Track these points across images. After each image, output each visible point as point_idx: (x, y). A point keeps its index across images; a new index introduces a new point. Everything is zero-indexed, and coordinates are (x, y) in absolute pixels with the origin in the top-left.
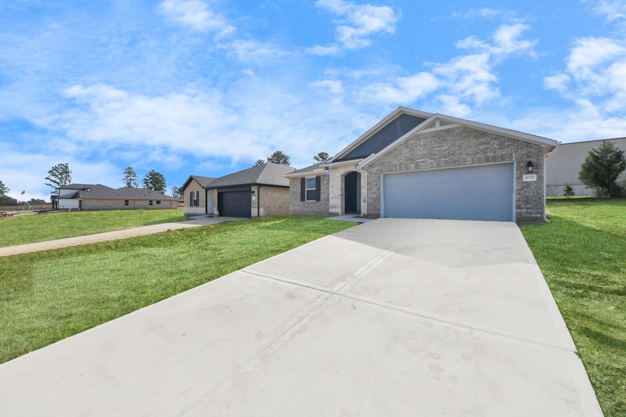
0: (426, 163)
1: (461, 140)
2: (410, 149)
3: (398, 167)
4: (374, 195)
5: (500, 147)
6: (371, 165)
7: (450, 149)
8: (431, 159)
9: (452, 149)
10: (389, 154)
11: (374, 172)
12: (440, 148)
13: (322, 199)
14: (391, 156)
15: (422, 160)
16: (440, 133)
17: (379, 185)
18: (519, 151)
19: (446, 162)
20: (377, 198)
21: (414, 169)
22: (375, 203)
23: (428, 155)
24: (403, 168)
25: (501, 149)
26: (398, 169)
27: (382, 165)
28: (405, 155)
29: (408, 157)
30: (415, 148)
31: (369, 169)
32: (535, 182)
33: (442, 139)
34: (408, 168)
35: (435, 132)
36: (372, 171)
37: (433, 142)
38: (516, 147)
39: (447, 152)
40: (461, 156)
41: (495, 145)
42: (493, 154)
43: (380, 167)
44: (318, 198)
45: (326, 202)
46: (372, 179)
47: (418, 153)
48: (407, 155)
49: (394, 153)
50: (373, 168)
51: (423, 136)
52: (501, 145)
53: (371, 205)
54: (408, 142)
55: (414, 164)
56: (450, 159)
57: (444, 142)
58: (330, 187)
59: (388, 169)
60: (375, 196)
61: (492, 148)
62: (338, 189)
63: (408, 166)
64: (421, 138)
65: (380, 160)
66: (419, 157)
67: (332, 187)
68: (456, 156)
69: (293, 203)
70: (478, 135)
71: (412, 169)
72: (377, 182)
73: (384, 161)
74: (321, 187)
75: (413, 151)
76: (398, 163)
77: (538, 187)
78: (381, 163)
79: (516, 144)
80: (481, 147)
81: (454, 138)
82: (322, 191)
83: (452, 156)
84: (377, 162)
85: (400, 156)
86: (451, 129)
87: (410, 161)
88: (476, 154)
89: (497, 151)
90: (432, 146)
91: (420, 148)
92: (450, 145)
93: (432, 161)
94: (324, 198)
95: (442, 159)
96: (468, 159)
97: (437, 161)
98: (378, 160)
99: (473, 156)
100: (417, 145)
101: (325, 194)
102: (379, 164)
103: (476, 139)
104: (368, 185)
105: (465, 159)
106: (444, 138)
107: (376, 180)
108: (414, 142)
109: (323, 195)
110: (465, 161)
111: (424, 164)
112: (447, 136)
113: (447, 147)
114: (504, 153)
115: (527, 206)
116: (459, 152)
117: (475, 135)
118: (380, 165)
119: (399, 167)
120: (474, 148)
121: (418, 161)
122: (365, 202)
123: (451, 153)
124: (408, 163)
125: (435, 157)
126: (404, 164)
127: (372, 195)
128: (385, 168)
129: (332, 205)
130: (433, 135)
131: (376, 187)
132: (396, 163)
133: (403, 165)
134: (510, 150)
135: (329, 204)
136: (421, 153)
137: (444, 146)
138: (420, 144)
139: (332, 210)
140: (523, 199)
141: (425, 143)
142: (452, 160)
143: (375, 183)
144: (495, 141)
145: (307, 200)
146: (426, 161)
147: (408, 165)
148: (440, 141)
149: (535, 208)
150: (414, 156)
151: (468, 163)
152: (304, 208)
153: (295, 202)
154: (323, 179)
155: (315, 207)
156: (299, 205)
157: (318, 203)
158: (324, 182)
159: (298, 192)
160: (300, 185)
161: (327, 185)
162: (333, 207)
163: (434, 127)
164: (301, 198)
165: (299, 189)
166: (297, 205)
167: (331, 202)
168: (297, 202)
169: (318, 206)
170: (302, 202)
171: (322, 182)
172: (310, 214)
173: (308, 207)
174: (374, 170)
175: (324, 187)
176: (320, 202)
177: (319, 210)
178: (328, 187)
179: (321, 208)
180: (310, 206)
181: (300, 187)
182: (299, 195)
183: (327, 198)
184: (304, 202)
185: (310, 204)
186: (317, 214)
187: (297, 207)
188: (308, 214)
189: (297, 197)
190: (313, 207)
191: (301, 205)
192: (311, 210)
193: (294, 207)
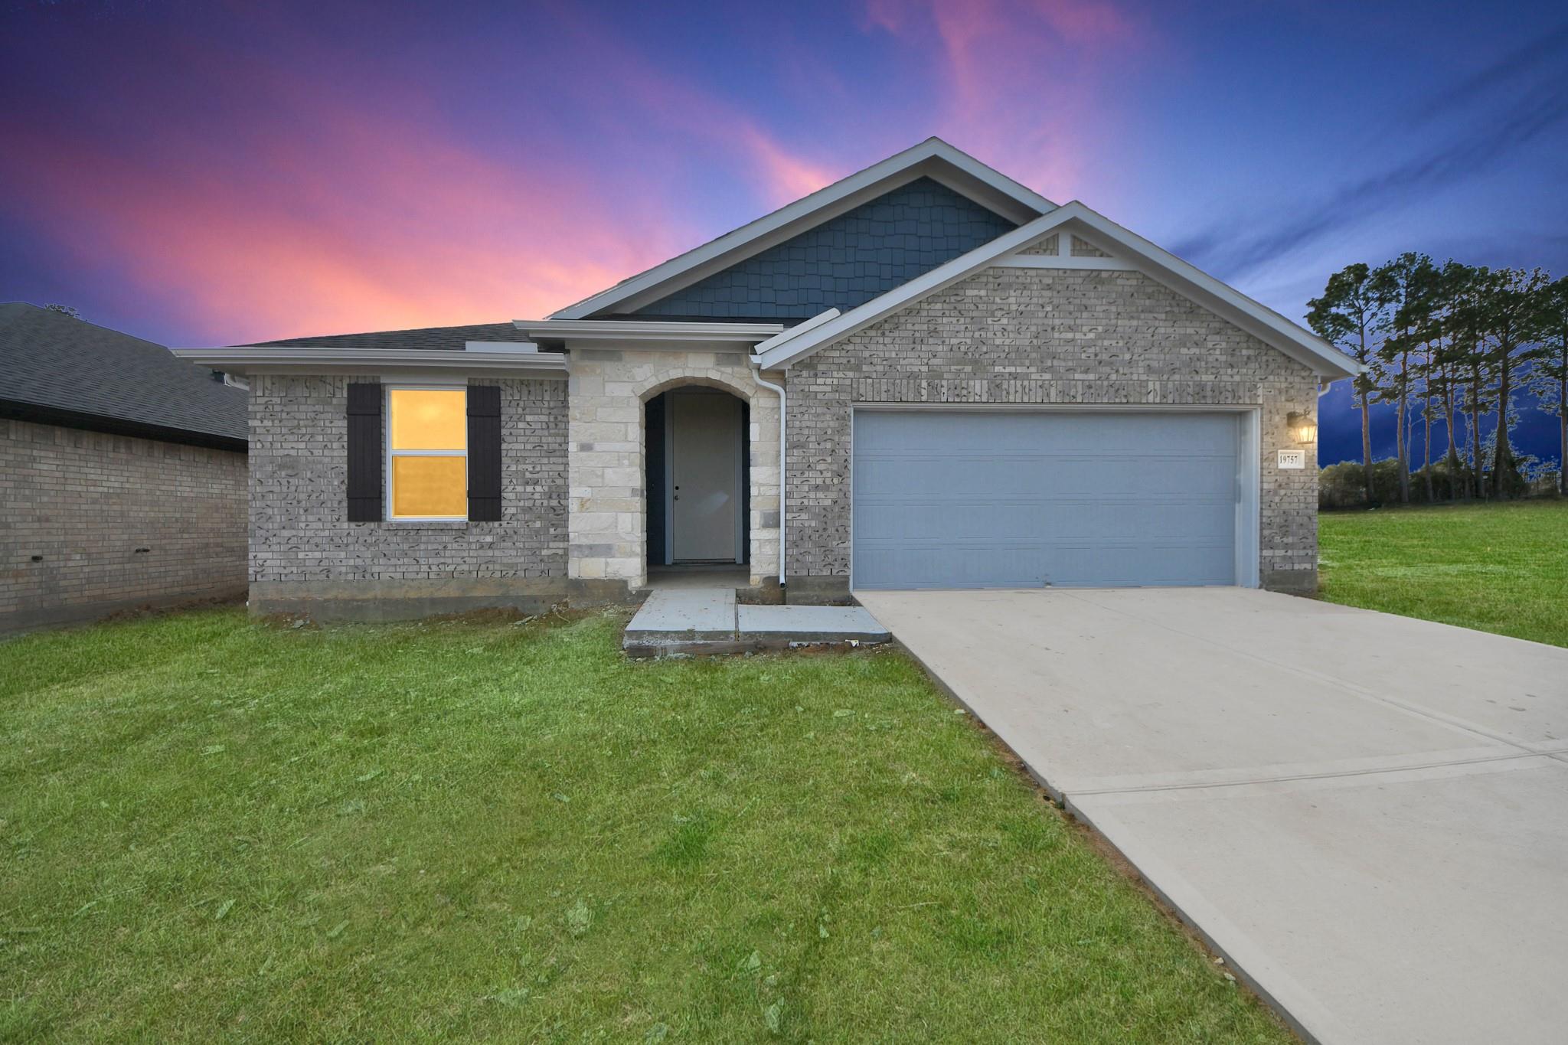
0: (1026, 383)
1: (1132, 318)
2: (968, 320)
3: (924, 384)
4: (821, 495)
5: (1229, 358)
6: (809, 362)
7: (1099, 343)
8: (1044, 370)
9: (1106, 343)
10: (887, 326)
11: (819, 396)
12: (1070, 336)
13: (512, 510)
14: (896, 333)
15: (1012, 369)
16: (1071, 281)
17: (842, 452)
18: (1271, 378)
19: (1090, 387)
20: (836, 509)
21: (984, 399)
22: (825, 529)
23: (1034, 355)
24: (944, 390)
25: (1232, 367)
26: (924, 392)
27: (857, 368)
28: (954, 341)
29: (963, 349)
30: (990, 321)
31: (796, 381)
32: (1301, 471)
33: (1078, 301)
34: (964, 392)
35: (1055, 273)
36: (813, 388)
37: (1049, 308)
38: (1264, 366)
39: (1092, 350)
40: (1132, 374)
41: (1218, 352)
42: (1212, 377)
43: (851, 374)
44: (486, 503)
45: (538, 524)
46: (813, 424)
47: (998, 342)
48: (958, 341)
49: (909, 326)
50: (816, 376)
51: (1017, 277)
52: (1233, 355)
53: (806, 538)
54: (961, 292)
55: (985, 382)
56: (1100, 378)
57: (1085, 315)
58: (572, 447)
59: (884, 388)
60: (828, 502)
61: (1210, 359)
62: (626, 462)
63: (964, 385)
64: (1010, 285)
65: (851, 347)
66: (1003, 355)
67: (586, 447)
68: (1117, 371)
69: (286, 533)
70: (1176, 310)
71: (977, 398)
72: (836, 438)
73: (867, 354)
74: (504, 446)
75: (980, 330)
76: (924, 369)
77: (1307, 485)
78: (853, 361)
79: (1264, 358)
80: (1184, 351)
81: (1113, 309)
82: (509, 467)
83: (1107, 369)
84: (837, 354)
85: (931, 341)
86: (1104, 275)
87: (968, 369)
88: (1173, 371)
89: (1222, 371)
90: (1046, 321)
91: (1005, 321)
92: (1100, 329)
93: (1047, 376)
94: (529, 503)
95: (1077, 376)
96: (1151, 386)
97: (1061, 379)
98: (841, 342)
99: (1165, 377)
100: (995, 307)
101: (536, 483)
102: (845, 361)
103: (1171, 323)
104: (796, 452)
105: (1143, 384)
106: (1084, 301)
107: (829, 432)
108: (983, 293)
109: (520, 489)
110: (1144, 391)
111: (1019, 383)
112: (1092, 294)
113: (1091, 336)
114: (1237, 378)
115: (1285, 540)
116: (1127, 356)
117: (1168, 309)
118: (848, 366)
119: (929, 385)
120: (1167, 350)
121: (998, 369)
122: (778, 526)
123: (1105, 357)
124: (963, 376)
125: (1056, 363)
126: (945, 377)
127: (812, 495)
128: (869, 381)
129: (584, 541)
130: (1050, 281)
131: (829, 460)
132: (916, 369)
133: (941, 378)
134: (1251, 372)
135: (565, 537)
136: (1007, 342)
137: (1085, 329)
138: (1006, 308)
139: (583, 568)
140: (1278, 520)
141: (1022, 308)
142: (1105, 383)
143: (829, 445)
144: (1217, 338)
145: (397, 513)
146: (1026, 377)
147: (962, 380)
148: (1071, 308)
149: (1302, 546)
150: (985, 349)
151: (1151, 398)
152: (368, 561)
153: (302, 525)
154: (521, 404)
155: (466, 554)
156: (336, 540)
157: (487, 530)
158: (529, 418)
159: (320, 466)
160: (345, 423)
161: (550, 435)
162: (593, 550)
163: (1055, 251)
164: (345, 504)
165: (335, 445)
166: (318, 540)
167: (579, 526)
168: (314, 526)
169: (482, 547)
170: (353, 525)
171: (515, 418)
172: (425, 594)
173: (409, 553)
174: (822, 386)
175: (529, 447)
176: (496, 524)
177: (491, 567)
178: (557, 447)
179: (505, 560)
180: (422, 547)
181: (345, 438)
182: (330, 483)
183: (554, 503)
184: (372, 525)
185: (424, 539)
186: (477, 593)
187: (318, 555)
188: (413, 595)
189: (314, 496)
190: (448, 553)
191: (347, 545)
192: (434, 568)
193: (293, 556)
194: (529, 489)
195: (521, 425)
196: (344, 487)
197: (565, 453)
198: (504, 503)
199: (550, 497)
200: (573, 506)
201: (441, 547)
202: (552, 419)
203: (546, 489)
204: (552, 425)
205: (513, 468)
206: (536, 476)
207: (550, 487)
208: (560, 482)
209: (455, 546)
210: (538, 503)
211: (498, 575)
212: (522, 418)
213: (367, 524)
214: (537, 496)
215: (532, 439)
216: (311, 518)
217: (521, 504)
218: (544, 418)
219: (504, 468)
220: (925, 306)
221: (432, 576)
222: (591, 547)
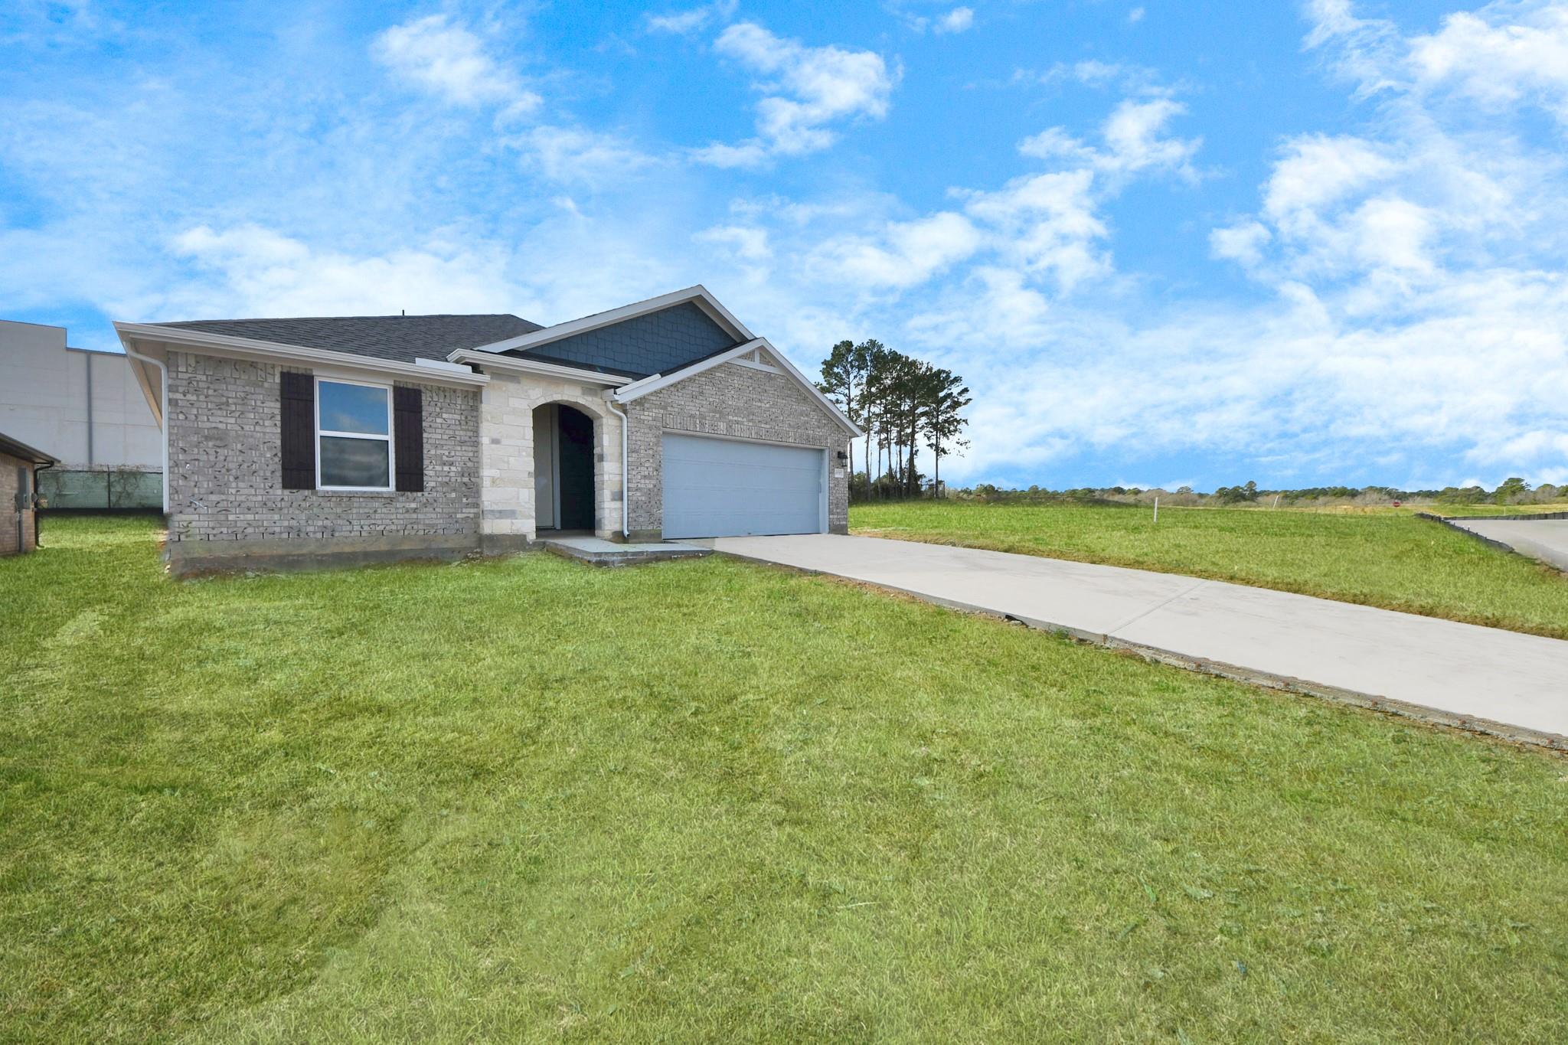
2: (717, 389)
4: (647, 481)
6: (640, 403)
13: (433, 484)
14: (684, 391)
16: (759, 376)
20: (656, 490)
21: (724, 433)
22: (650, 502)
23: (745, 412)
27: (665, 408)
29: (714, 404)
30: (726, 391)
32: (843, 479)
33: (764, 387)
35: (757, 372)
36: (642, 417)
37: (750, 388)
43: (661, 411)
44: (411, 478)
46: (642, 439)
47: (731, 403)
49: (688, 388)
50: (644, 410)
51: (740, 370)
52: (819, 422)
54: (714, 375)
55: (726, 424)
57: (765, 394)
58: (484, 440)
59: (678, 421)
60: (650, 486)
62: (524, 454)
64: (737, 374)
65: (661, 395)
67: (494, 442)
69: (214, 498)
71: (722, 432)
73: (670, 401)
74: (425, 435)
75: (722, 395)
77: (845, 486)
78: (664, 404)
81: (776, 393)
82: (428, 451)
83: (774, 423)
84: (656, 399)
87: (718, 416)
94: (446, 479)
96: (790, 434)
100: (729, 384)
101: (452, 464)
102: (659, 404)
104: (634, 455)
107: (651, 444)
108: (723, 375)
109: (438, 468)
110: (788, 436)
113: (768, 405)
115: (837, 511)
118: (661, 407)
119: (700, 422)
122: (623, 499)
124: (715, 419)
126: (707, 418)
127: (641, 481)
128: (671, 416)
129: (495, 508)
130: (751, 374)
131: (651, 461)
132: (693, 413)
133: (705, 419)
135: (477, 505)
136: (734, 403)
137: (765, 401)
138: (733, 385)
139: (495, 527)
140: (835, 501)
141: (740, 387)
145: (322, 484)
146: (741, 423)
148: (761, 390)
149: (843, 513)
150: (725, 406)
152: (303, 523)
153: (234, 491)
154: (439, 404)
155: (394, 516)
156: (269, 504)
157: (411, 499)
158: (445, 416)
159: (250, 440)
160: (278, 405)
161: (462, 430)
162: (502, 514)
163: (753, 360)
164: (279, 474)
165: (267, 423)
166: (251, 505)
167: (490, 497)
168: (246, 491)
169: (407, 512)
170: (287, 492)
171: (433, 415)
172: (358, 548)
173: (343, 516)
174: (647, 416)
175: (445, 437)
176: (419, 494)
177: (415, 527)
178: (467, 439)
179: (427, 522)
180: (354, 511)
181: (279, 418)
182: (261, 455)
183: (466, 480)
184: (306, 492)
185: (355, 505)
186: (405, 547)
187: (250, 517)
188: (347, 549)
189: (245, 466)
190: (377, 516)
191: (281, 509)
192: (366, 528)
193: (223, 518)
194: (446, 468)
195: (439, 420)
196: (277, 459)
197: (476, 444)
198: (425, 478)
199: (463, 476)
200: (486, 483)
201: (371, 511)
202: (463, 418)
203: (460, 469)
204: (463, 423)
205: (433, 452)
206: (451, 459)
207: (462, 468)
208: (470, 464)
209: (384, 510)
210: (453, 479)
211: (421, 533)
212: (438, 415)
213: (301, 491)
214: (452, 474)
215: (447, 432)
216: (241, 485)
217: (440, 479)
218: (457, 417)
219: (425, 451)
220: (697, 378)
221: (363, 534)
222: (500, 512)
